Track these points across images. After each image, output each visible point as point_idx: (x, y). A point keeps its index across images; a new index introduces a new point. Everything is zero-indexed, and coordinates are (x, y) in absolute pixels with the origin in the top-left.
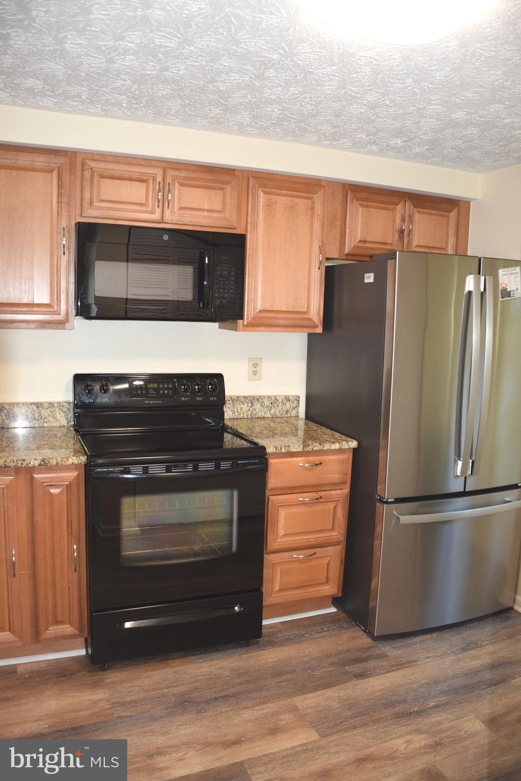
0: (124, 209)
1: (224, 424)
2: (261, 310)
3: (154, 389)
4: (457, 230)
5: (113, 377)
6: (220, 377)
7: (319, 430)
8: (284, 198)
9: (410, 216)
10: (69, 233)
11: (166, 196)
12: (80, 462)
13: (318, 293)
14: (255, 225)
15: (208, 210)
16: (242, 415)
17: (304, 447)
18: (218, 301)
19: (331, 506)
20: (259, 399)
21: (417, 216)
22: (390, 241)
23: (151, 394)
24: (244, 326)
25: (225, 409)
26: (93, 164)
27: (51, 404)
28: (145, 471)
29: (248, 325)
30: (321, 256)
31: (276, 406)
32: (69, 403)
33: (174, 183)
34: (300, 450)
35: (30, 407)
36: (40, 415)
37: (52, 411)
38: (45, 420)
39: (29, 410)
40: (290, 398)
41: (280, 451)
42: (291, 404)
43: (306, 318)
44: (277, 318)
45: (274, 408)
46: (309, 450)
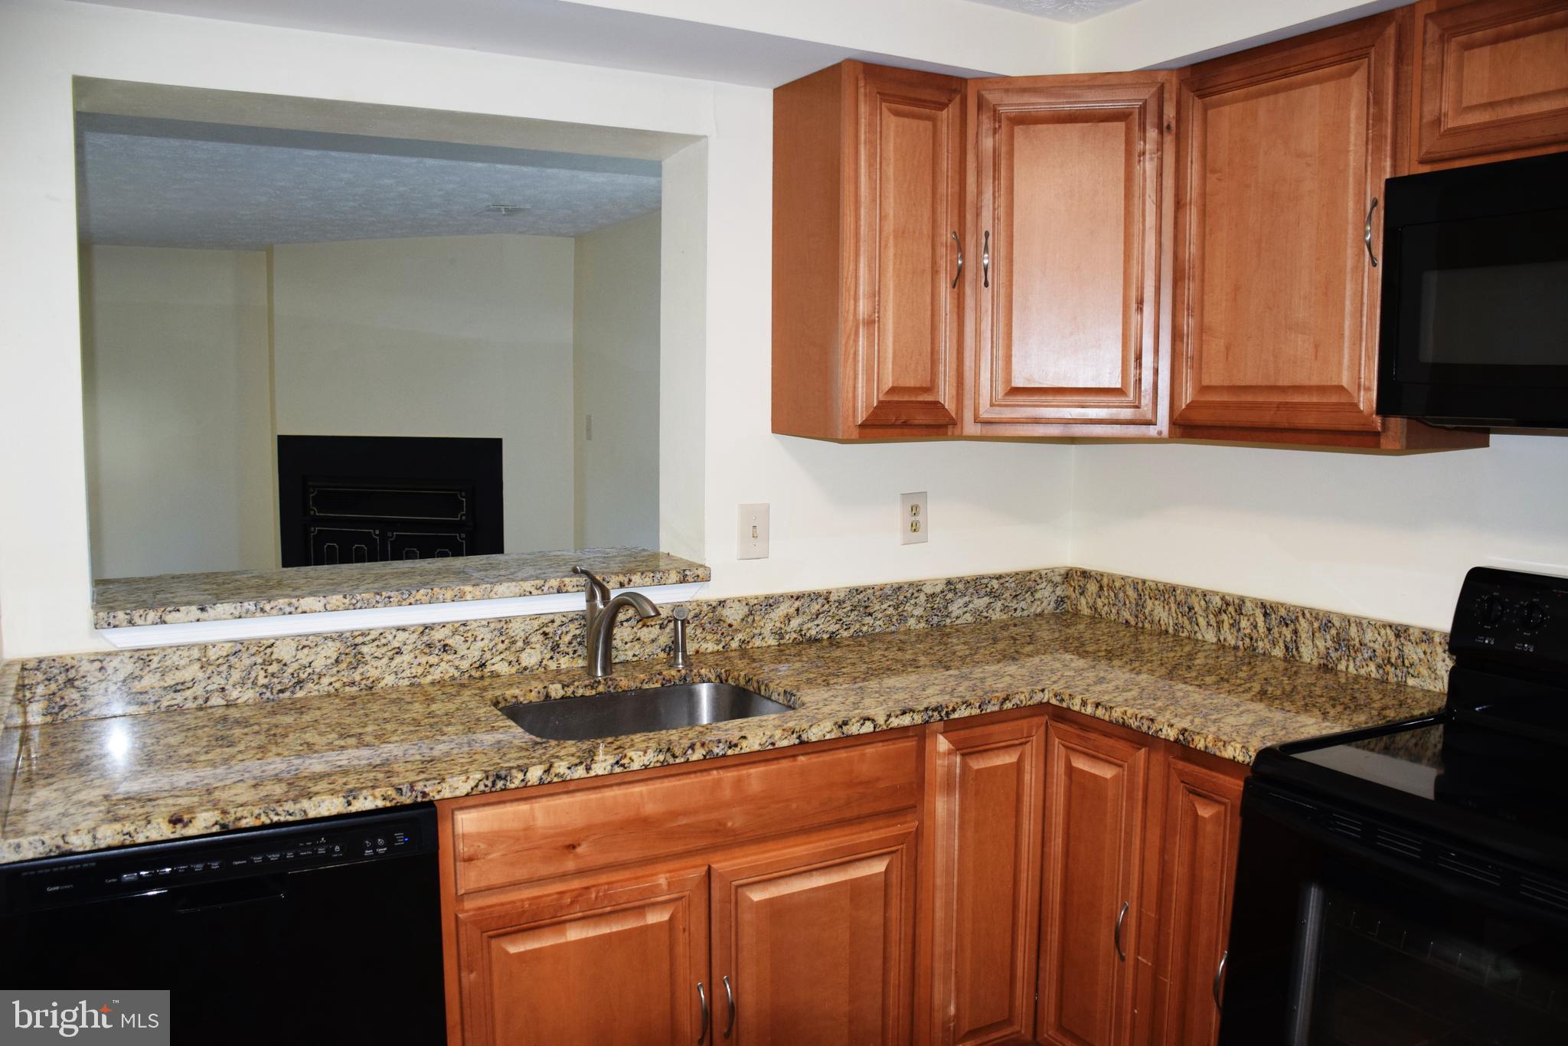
35: (1383, 632)
36: (1401, 656)
37: (1429, 651)
38: (1411, 671)
39: (1379, 638)
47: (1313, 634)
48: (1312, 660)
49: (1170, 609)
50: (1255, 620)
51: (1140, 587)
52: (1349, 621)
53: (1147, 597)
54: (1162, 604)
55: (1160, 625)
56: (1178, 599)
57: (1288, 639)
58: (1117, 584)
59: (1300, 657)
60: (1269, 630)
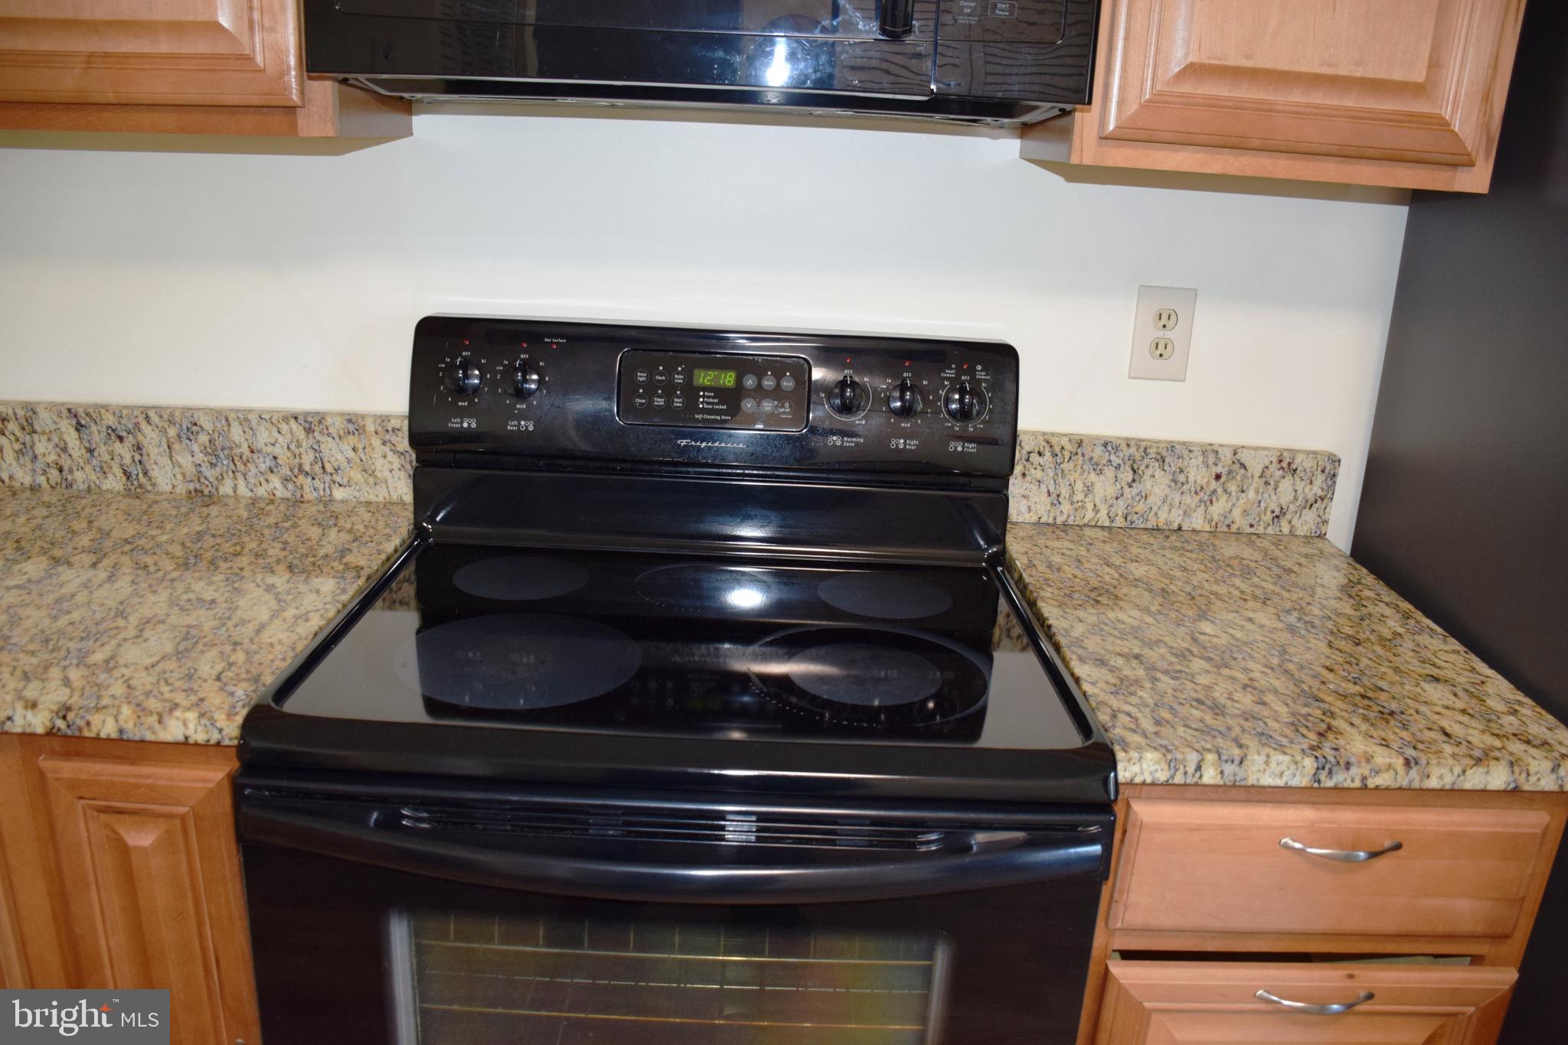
2: (1189, 66)
3: (721, 393)
5: (562, 337)
6: (1001, 359)
12: (216, 735)
16: (1090, 514)
19: (1414, 1035)
20: (1163, 454)
23: (704, 411)
27: (354, 424)
29: (1130, 140)
31: (1233, 488)
34: (1301, 780)
35: (284, 428)
36: (319, 460)
37: (360, 446)
38: (337, 478)
39: (280, 439)
40: (1297, 462)
41: (1189, 780)
42: (1300, 486)
43: (1412, 114)
44: (1267, 110)
45: (1225, 497)
46: (1348, 784)
47: (169, 448)
48: (174, 487)
50: (61, 438)
52: (227, 420)
57: (127, 460)
59: (154, 485)
60: (90, 451)
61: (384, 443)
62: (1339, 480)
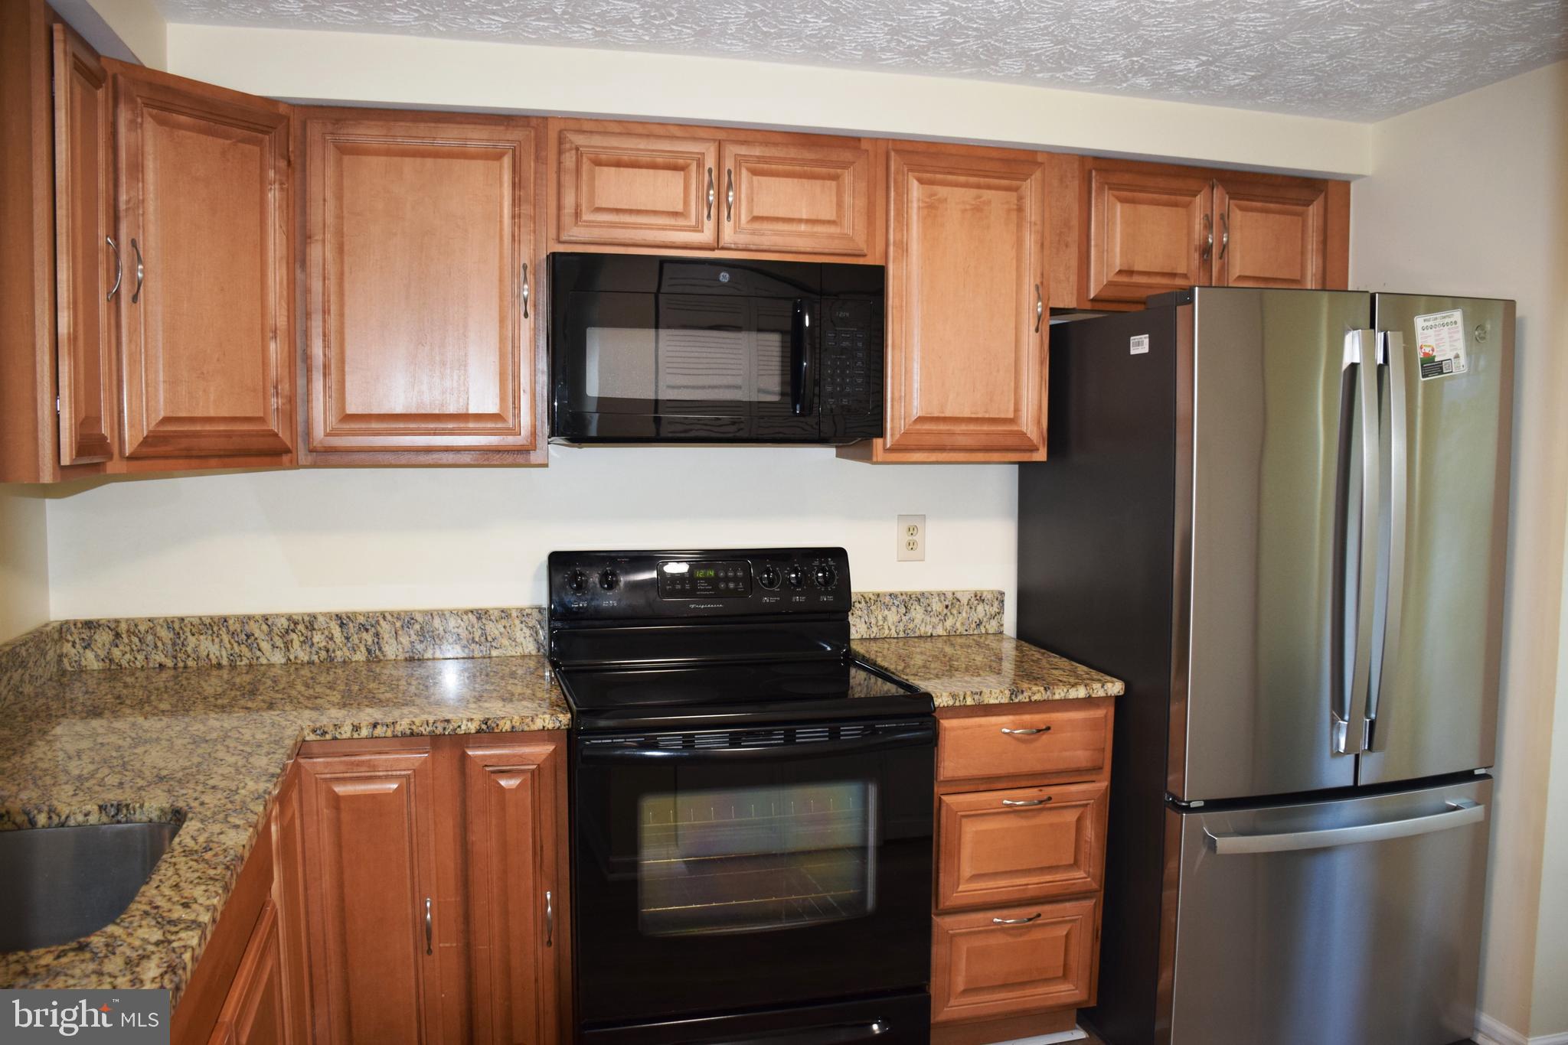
0: (641, 224)
1: (849, 650)
2: (919, 417)
3: (707, 580)
4: (1324, 242)
5: (626, 557)
6: (839, 555)
7: (1044, 661)
8: (959, 192)
9: (1222, 217)
10: (535, 275)
11: (723, 196)
12: (558, 724)
13: (1037, 379)
14: (903, 248)
15: (808, 221)
16: (887, 632)
17: (1012, 694)
18: (831, 401)
19: (1071, 817)
20: (919, 598)
21: (1237, 216)
22: (1182, 270)
23: (701, 590)
24: (886, 450)
25: (851, 619)
26: (579, 140)
27: (505, 613)
28: (689, 742)
29: (894, 449)
30: (1040, 304)
31: (955, 612)
32: (540, 610)
33: (740, 169)
34: (1005, 700)
35: (465, 617)
36: (484, 634)
37: (508, 625)
38: (494, 644)
39: (462, 624)
40: (984, 596)
41: (962, 704)
42: (987, 608)
43: (1011, 431)
44: (952, 434)
45: (951, 617)
46: (1024, 700)
47: (396, 634)
48: (397, 656)
49: (221, 641)
50: (330, 632)
51: (177, 626)
52: (432, 615)
53: (189, 634)
54: (210, 637)
55: (210, 660)
56: (232, 629)
57: (370, 642)
58: (142, 628)
59: (384, 656)
60: (347, 638)
61: (522, 623)
62: (1005, 603)
